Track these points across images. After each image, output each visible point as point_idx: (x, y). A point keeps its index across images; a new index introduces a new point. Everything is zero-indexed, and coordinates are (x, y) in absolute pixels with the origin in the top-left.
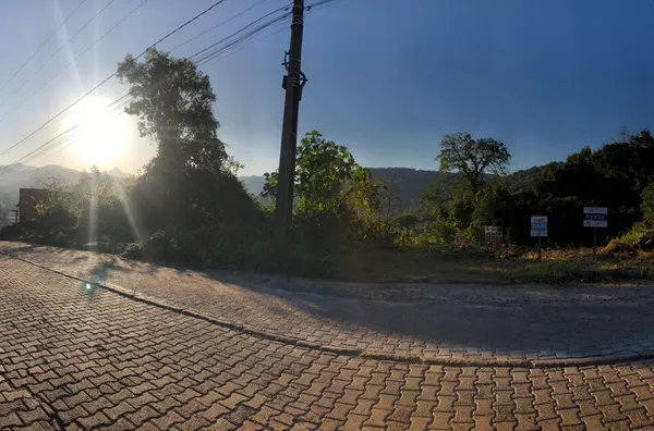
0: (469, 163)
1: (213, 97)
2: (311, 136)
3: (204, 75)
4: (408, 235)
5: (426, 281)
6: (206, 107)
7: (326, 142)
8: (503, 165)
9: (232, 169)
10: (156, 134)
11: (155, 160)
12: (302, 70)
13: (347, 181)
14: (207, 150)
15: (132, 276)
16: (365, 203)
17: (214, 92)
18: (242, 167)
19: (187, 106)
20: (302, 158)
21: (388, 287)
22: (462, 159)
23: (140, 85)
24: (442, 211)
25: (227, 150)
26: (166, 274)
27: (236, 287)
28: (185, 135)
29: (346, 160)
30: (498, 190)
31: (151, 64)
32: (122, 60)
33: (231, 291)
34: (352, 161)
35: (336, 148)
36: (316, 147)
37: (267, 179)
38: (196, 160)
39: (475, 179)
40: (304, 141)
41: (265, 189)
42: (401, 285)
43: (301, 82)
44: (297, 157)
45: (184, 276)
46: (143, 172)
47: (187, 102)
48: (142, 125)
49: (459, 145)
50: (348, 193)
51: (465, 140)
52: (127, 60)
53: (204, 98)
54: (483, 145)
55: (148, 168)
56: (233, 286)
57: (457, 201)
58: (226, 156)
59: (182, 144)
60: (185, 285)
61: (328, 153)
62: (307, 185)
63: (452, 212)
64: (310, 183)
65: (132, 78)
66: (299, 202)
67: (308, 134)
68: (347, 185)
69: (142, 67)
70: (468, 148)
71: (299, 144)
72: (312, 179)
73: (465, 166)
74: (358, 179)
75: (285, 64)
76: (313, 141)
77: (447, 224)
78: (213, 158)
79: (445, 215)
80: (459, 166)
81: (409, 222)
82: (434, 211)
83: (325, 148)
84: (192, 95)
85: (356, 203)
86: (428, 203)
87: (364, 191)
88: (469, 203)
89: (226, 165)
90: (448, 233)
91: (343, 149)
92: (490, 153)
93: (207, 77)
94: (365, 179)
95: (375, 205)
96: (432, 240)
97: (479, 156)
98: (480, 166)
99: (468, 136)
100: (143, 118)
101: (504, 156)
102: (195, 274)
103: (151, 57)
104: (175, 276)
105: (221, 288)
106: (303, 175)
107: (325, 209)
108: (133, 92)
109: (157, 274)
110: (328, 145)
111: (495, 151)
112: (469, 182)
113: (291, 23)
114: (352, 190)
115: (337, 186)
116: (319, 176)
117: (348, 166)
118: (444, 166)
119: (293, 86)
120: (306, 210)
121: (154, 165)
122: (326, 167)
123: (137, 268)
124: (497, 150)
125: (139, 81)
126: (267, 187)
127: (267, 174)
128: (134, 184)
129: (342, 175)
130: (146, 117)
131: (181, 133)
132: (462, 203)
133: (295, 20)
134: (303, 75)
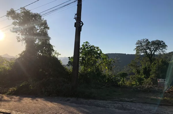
0: (148, 51)
1: (48, 28)
2: (85, 44)
3: (45, 20)
4: (123, 81)
5: (132, 102)
6: (46, 32)
7: (91, 45)
8: (164, 50)
9: (56, 56)
10: (25, 41)
11: (24, 52)
12: (81, 20)
13: (99, 60)
14: (46, 48)
15: (11, 103)
16: (106, 68)
17: (48, 26)
18: (60, 54)
19: (38, 31)
20: (82, 52)
21: (116, 103)
22: (145, 49)
23: (18, 21)
24: (137, 70)
25: (54, 48)
26: (27, 101)
27: (56, 104)
28: (37, 42)
29: (99, 52)
30: (162, 62)
31: (23, 14)
32: (9, 10)
33: (54, 106)
34: (101, 52)
35: (95, 47)
36: (87, 47)
37: (69, 59)
38: (41, 52)
39: (151, 57)
40: (83, 45)
41: (69, 63)
42: (121, 103)
43: (81, 25)
44: (80, 51)
45: (35, 101)
46: (18, 56)
47: (38, 30)
48: (19, 37)
49: (143, 44)
50: (100, 64)
51: (146, 42)
52: (11, 10)
53: (44, 28)
54: (154, 43)
55: (21, 55)
56: (55, 103)
57: (143, 67)
58: (53, 51)
59: (36, 46)
60: (35, 105)
61: (92, 50)
62: (84, 62)
63: (142, 72)
64: (85, 61)
65: (14, 18)
66: (81, 68)
67: (84, 43)
68: (99, 61)
69: (18, 14)
70: (147, 45)
71: (81, 46)
72: (86, 59)
73: (146, 52)
74: (103, 59)
75: (75, 18)
76: (86, 45)
77: (140, 76)
78: (48, 51)
79: (138, 72)
80: (144, 52)
81: (124, 75)
82: (134, 71)
83: (90, 48)
84: (40, 27)
85: (103, 68)
86: (132, 67)
87: (106, 64)
88: (149, 67)
89: (53, 54)
90: (140, 80)
91: (97, 48)
92: (157, 46)
93: (46, 21)
94: (106, 59)
95: (110, 69)
96: (134, 83)
97: (152, 48)
98: (153, 52)
99: (147, 40)
100: (19, 35)
101: (164, 46)
102: (39, 100)
103: (23, 11)
104: (31, 101)
105: (50, 105)
106: (83, 58)
107: (91, 71)
108: (14, 23)
109: (22, 101)
110: (92, 47)
111: (160, 44)
112: (148, 59)
113: (77, 4)
114: (101, 63)
115: (95, 62)
116: (89, 58)
117: (99, 54)
118: (137, 53)
119: (79, 26)
120: (84, 71)
121: (23, 54)
122: (91, 55)
123: (13, 99)
124: (161, 44)
125: (17, 20)
126: (69, 62)
127: (69, 58)
128: (14, 62)
129: (97, 58)
130: (20, 34)
131: (35, 41)
132: (146, 68)
133: (78, 3)
134: (82, 22)
